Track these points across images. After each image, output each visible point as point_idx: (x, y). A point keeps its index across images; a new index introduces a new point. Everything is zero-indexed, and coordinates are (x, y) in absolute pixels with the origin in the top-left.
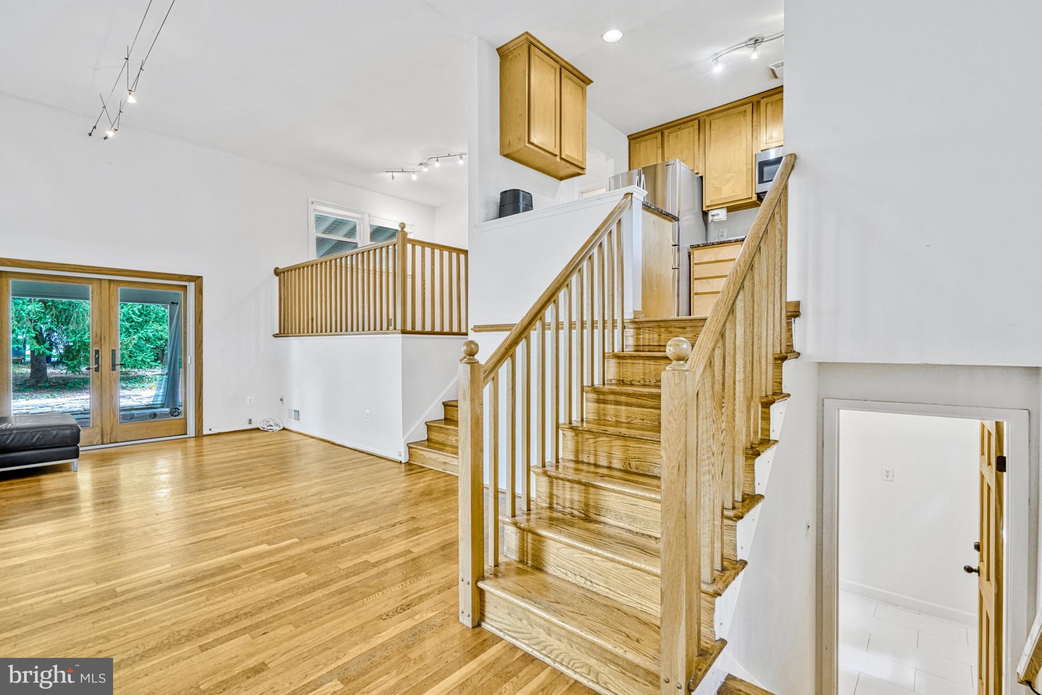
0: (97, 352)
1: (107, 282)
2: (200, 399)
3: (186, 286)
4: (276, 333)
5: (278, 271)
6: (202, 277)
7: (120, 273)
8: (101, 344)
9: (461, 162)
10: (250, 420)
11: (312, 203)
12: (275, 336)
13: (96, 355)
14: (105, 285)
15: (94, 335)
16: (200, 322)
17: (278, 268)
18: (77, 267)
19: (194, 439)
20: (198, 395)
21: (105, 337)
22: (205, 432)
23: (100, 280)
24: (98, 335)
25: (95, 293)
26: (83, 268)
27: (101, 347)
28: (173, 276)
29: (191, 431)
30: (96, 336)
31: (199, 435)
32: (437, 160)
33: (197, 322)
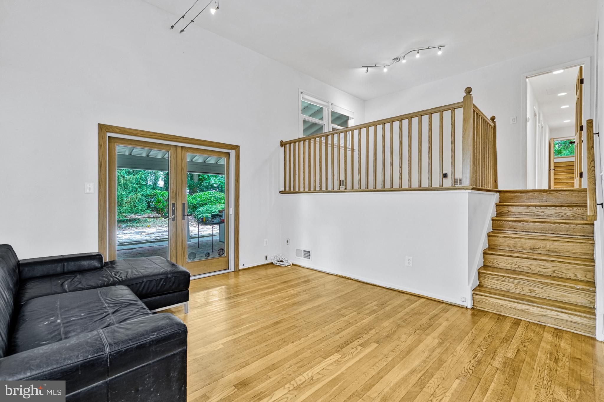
0: (173, 204)
1: (180, 148)
2: (237, 241)
3: (228, 154)
4: (281, 190)
5: (283, 143)
6: (239, 146)
7: (190, 141)
8: (176, 199)
9: (440, 53)
10: (266, 257)
11: (302, 93)
12: (281, 192)
13: (173, 208)
14: (179, 150)
15: (172, 191)
16: (238, 182)
17: (282, 141)
18: (163, 136)
19: (234, 273)
20: (236, 239)
21: (179, 193)
22: (241, 267)
23: (176, 146)
24: (174, 192)
25: (172, 157)
26: (167, 136)
27: (176, 201)
28: (222, 145)
29: (232, 268)
30: (173, 192)
31: (237, 271)
32: (418, 52)
33: (236, 182)
